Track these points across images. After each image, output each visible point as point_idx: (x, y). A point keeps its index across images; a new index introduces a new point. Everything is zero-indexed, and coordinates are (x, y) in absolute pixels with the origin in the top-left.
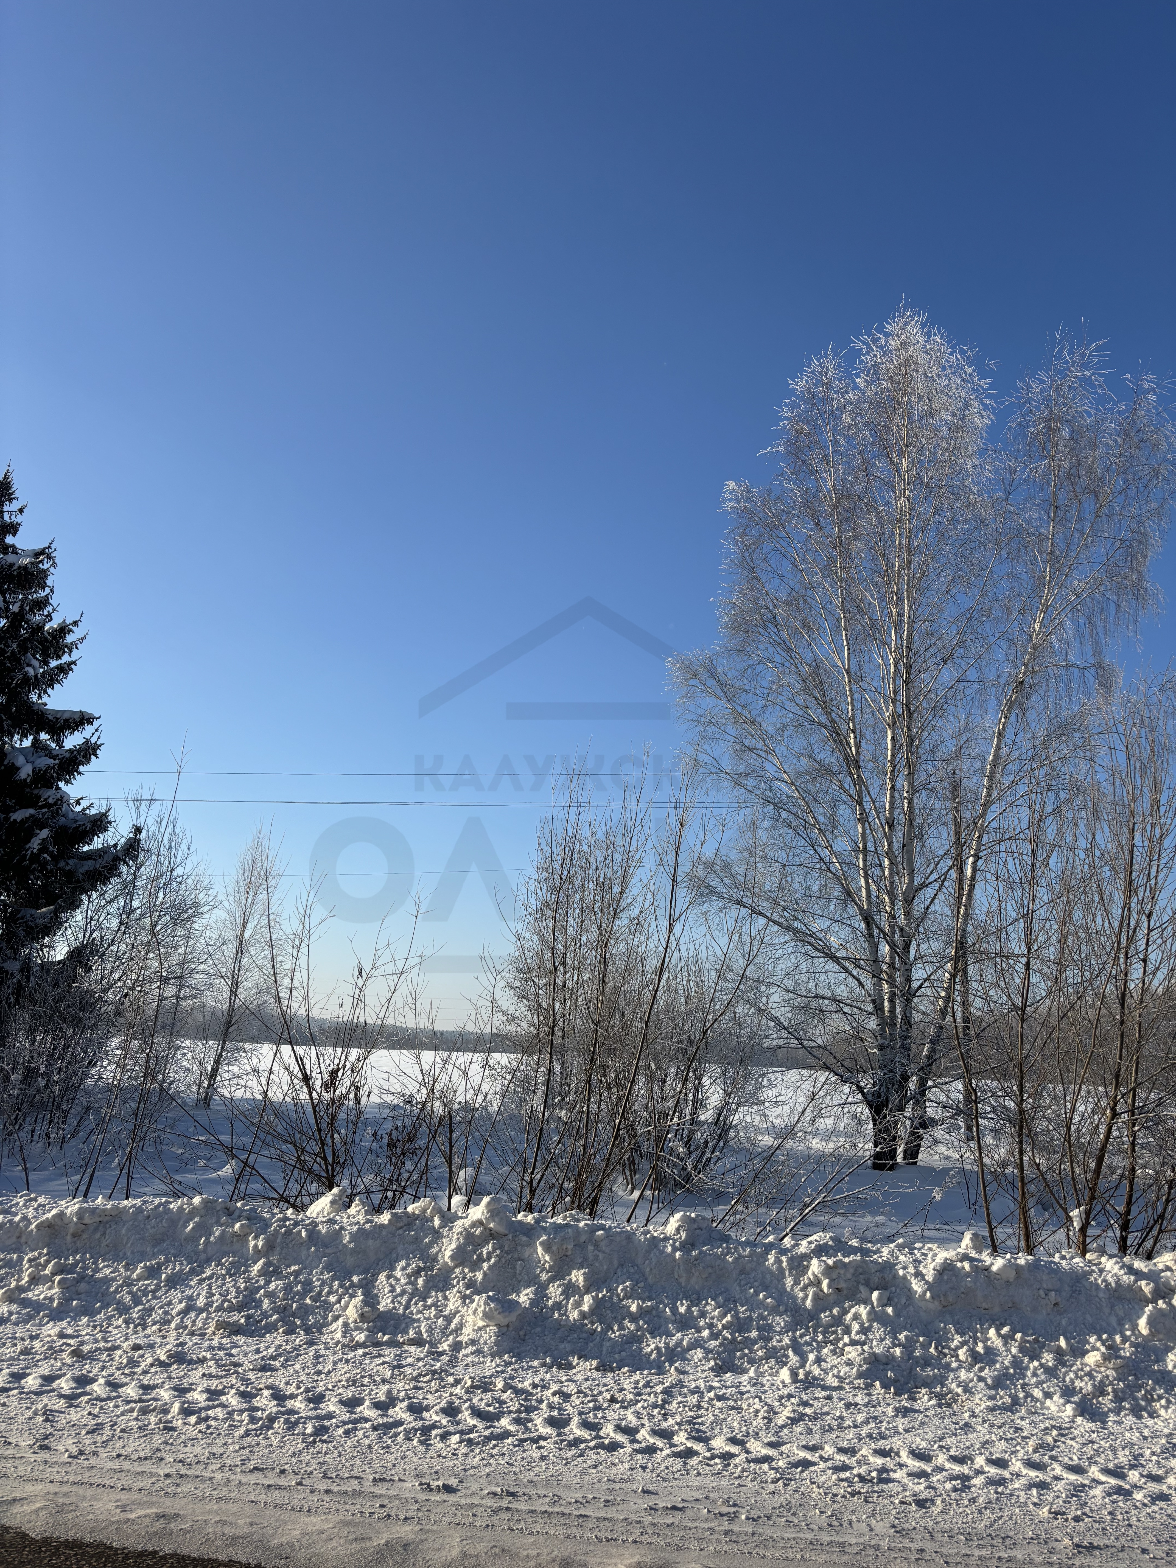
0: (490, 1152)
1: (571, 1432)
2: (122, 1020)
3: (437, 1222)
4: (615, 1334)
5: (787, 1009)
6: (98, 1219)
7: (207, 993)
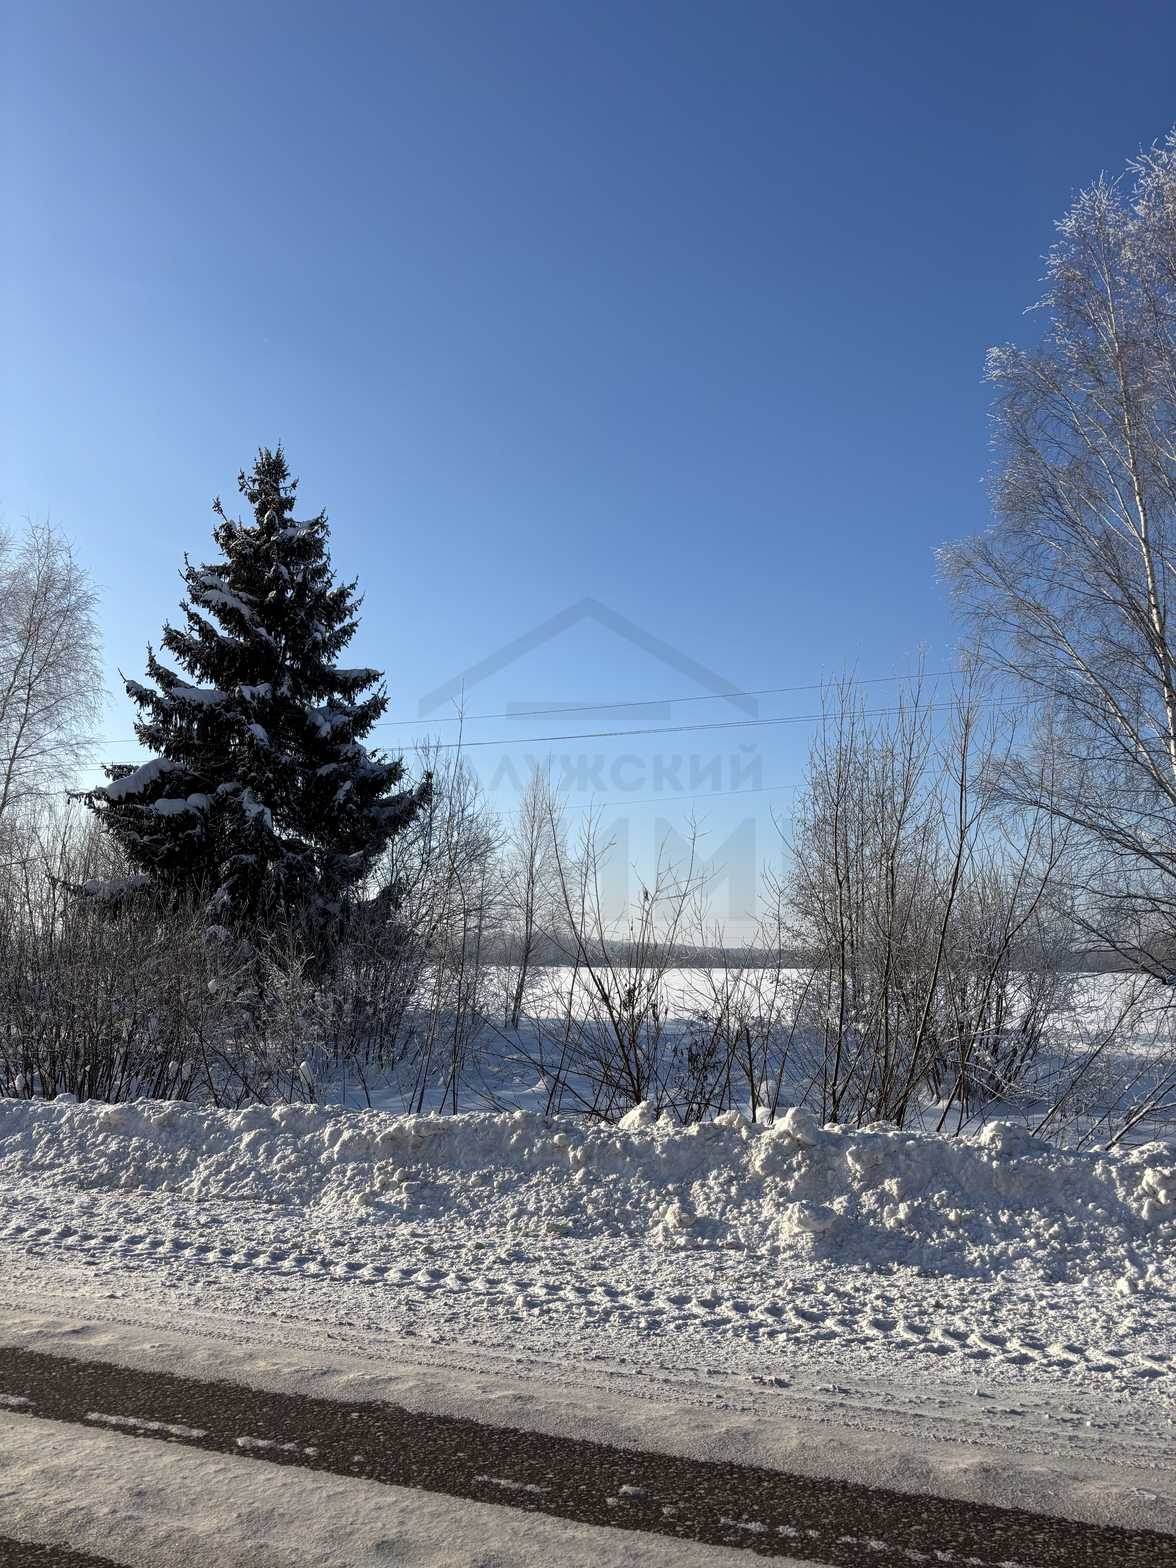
0: (788, 1064)
1: (898, 1334)
2: (432, 951)
3: (744, 1133)
4: (934, 1241)
5: (1096, 911)
6: (433, 1132)
7: (506, 922)
